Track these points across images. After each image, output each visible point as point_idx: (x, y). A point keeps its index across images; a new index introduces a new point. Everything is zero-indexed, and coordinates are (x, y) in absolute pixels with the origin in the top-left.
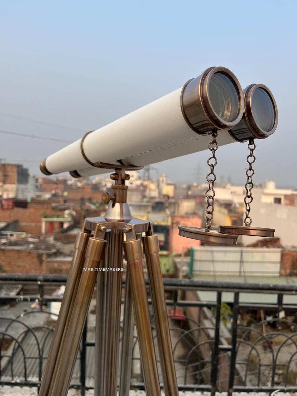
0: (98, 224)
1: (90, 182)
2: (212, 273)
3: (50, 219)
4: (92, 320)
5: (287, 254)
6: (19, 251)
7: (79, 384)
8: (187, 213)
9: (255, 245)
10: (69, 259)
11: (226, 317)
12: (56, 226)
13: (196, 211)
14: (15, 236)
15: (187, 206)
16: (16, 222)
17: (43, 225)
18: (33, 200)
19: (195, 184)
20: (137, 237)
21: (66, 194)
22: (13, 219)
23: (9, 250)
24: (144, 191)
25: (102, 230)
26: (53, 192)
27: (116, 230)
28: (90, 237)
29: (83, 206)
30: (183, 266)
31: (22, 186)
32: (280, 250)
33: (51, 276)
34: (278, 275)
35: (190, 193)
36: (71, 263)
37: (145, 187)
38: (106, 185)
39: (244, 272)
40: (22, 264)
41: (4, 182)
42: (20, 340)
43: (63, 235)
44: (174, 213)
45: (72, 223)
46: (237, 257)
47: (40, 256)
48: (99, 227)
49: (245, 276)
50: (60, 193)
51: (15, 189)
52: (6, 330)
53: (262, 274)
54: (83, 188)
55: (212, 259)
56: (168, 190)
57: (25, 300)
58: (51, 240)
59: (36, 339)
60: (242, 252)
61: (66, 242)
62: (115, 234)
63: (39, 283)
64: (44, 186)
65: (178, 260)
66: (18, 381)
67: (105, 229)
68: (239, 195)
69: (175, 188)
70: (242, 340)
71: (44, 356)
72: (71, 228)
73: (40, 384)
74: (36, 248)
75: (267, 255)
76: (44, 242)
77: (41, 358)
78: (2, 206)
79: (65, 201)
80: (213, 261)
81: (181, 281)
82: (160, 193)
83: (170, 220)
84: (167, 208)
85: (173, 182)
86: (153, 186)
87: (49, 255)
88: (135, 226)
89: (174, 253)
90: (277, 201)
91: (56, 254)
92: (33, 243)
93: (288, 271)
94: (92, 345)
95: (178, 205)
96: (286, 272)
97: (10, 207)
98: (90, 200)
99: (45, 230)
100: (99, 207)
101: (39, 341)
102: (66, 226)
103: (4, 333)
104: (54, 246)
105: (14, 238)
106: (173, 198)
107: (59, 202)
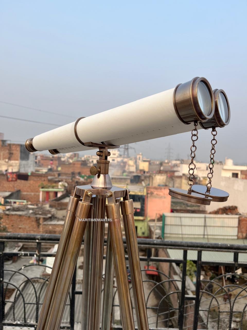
0: (86, 191)
1: (79, 159)
2: (181, 236)
3: (46, 190)
4: (80, 274)
5: (244, 220)
6: (20, 216)
7: (69, 326)
8: (159, 185)
9: (216, 212)
10: (62, 223)
11: (193, 273)
12: (52, 195)
13: (167, 184)
14: (18, 203)
15: (159, 179)
16: (19, 191)
17: (41, 194)
18: (33, 174)
19: (166, 161)
20: (116, 201)
21: (59, 169)
22: (16, 189)
23: (12, 215)
24: (125, 166)
25: (89, 195)
26: (50, 167)
27: (99, 195)
28: (79, 201)
29: (74, 179)
30: (156, 229)
31: (24, 162)
32: (237, 216)
33: (47, 235)
34: (236, 238)
35: (162, 168)
36: (63, 225)
37: (125, 163)
38: (92, 161)
39: (207, 235)
40: (23, 226)
41: (10, 159)
42: (20, 289)
43: (57, 202)
44: (149, 185)
45: (65, 192)
46: (201, 222)
47: (37, 220)
48: (87, 193)
49: (208, 238)
50: (55, 168)
51: (18, 165)
52: (10, 280)
53: (223, 237)
54: (74, 164)
55: (180, 224)
56: (144, 166)
57: (26, 255)
58: (47, 206)
59: (34, 288)
60: (205, 218)
61: (59, 209)
62: (99, 199)
63: (37, 241)
64: (42, 162)
65: (152, 224)
66: (19, 323)
67: (91, 195)
68: (203, 170)
69: (150, 164)
70: (204, 291)
71: (40, 302)
72: (63, 197)
73: (37, 326)
74: (35, 213)
75: (226, 220)
76: (41, 208)
77: (37, 304)
78: (8, 178)
79: (59, 175)
80: (181, 225)
81: (154, 241)
82: (137, 168)
83: (145, 190)
84: (143, 180)
85: (148, 160)
86: (131, 163)
87: (45, 219)
88: (115, 192)
89: (149, 219)
90: (235, 175)
91: (51, 218)
92: (32, 209)
93: (244, 235)
94: (80, 293)
95: (152, 178)
96: (242, 235)
97: (14, 179)
98: (79, 174)
99: (42, 199)
100: (87, 180)
101: (36, 290)
102: (59, 195)
103: (8, 282)
104: (49, 212)
105: (16, 205)
106: (148, 172)
107: (54, 175)
